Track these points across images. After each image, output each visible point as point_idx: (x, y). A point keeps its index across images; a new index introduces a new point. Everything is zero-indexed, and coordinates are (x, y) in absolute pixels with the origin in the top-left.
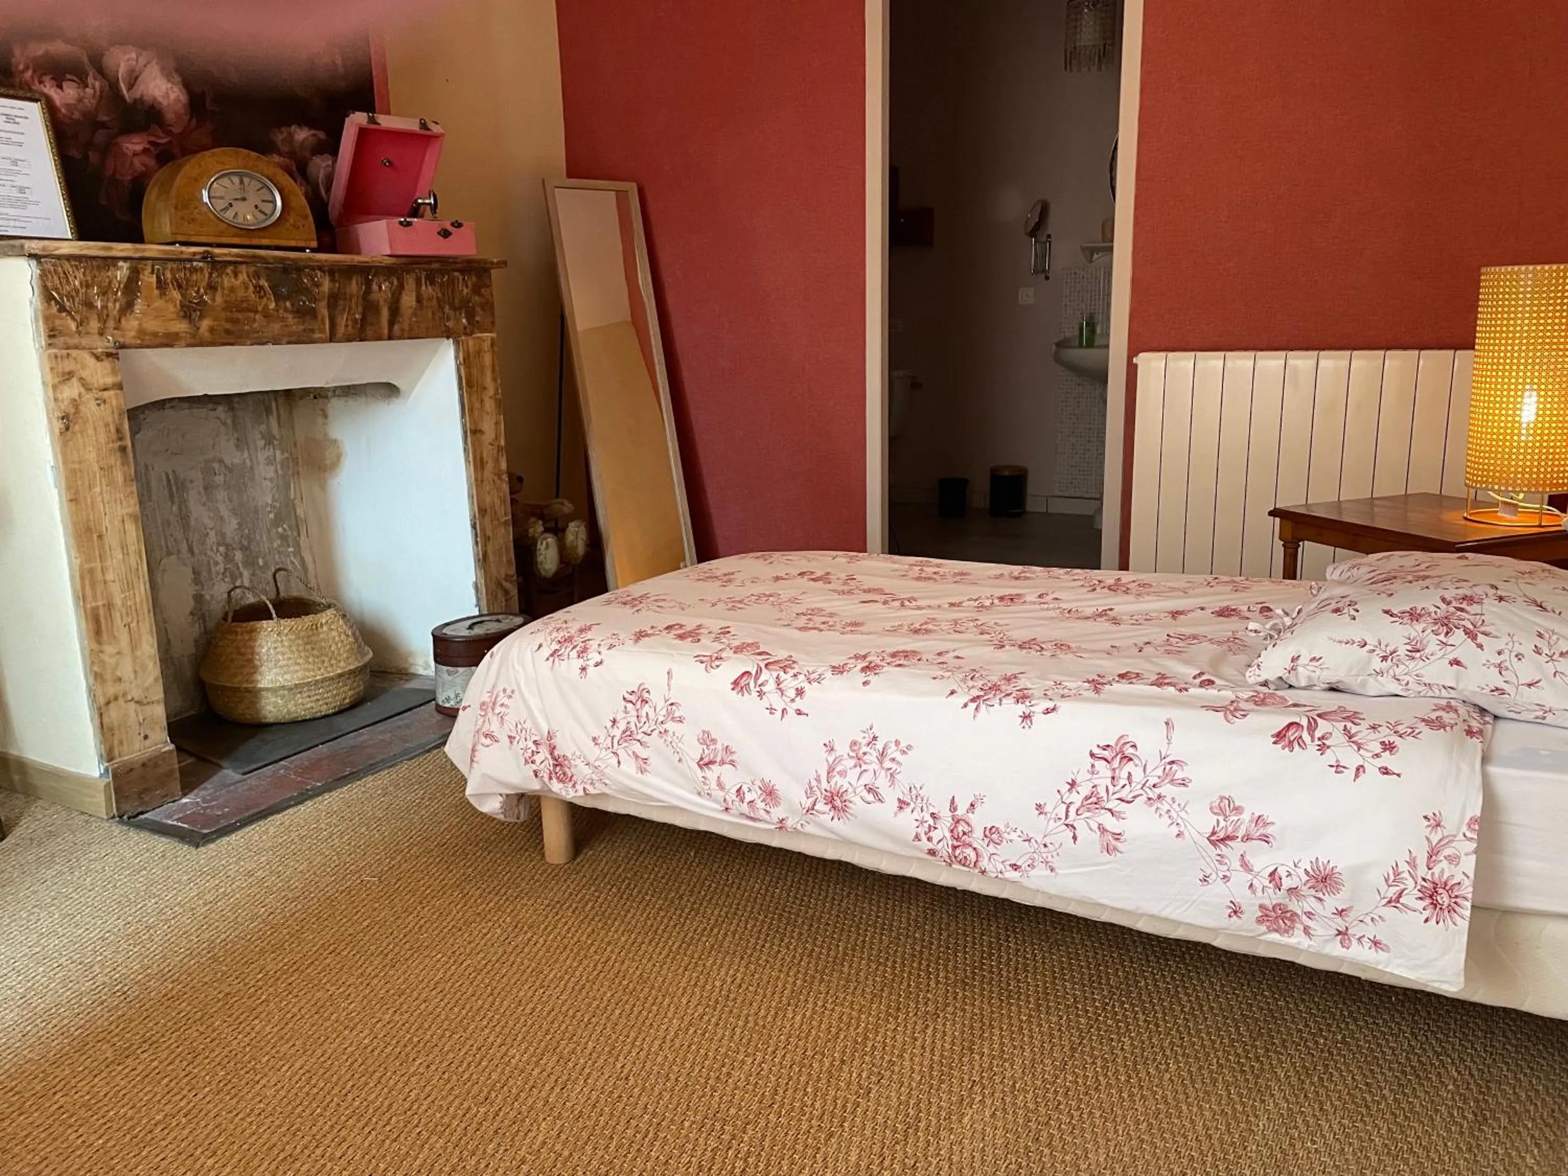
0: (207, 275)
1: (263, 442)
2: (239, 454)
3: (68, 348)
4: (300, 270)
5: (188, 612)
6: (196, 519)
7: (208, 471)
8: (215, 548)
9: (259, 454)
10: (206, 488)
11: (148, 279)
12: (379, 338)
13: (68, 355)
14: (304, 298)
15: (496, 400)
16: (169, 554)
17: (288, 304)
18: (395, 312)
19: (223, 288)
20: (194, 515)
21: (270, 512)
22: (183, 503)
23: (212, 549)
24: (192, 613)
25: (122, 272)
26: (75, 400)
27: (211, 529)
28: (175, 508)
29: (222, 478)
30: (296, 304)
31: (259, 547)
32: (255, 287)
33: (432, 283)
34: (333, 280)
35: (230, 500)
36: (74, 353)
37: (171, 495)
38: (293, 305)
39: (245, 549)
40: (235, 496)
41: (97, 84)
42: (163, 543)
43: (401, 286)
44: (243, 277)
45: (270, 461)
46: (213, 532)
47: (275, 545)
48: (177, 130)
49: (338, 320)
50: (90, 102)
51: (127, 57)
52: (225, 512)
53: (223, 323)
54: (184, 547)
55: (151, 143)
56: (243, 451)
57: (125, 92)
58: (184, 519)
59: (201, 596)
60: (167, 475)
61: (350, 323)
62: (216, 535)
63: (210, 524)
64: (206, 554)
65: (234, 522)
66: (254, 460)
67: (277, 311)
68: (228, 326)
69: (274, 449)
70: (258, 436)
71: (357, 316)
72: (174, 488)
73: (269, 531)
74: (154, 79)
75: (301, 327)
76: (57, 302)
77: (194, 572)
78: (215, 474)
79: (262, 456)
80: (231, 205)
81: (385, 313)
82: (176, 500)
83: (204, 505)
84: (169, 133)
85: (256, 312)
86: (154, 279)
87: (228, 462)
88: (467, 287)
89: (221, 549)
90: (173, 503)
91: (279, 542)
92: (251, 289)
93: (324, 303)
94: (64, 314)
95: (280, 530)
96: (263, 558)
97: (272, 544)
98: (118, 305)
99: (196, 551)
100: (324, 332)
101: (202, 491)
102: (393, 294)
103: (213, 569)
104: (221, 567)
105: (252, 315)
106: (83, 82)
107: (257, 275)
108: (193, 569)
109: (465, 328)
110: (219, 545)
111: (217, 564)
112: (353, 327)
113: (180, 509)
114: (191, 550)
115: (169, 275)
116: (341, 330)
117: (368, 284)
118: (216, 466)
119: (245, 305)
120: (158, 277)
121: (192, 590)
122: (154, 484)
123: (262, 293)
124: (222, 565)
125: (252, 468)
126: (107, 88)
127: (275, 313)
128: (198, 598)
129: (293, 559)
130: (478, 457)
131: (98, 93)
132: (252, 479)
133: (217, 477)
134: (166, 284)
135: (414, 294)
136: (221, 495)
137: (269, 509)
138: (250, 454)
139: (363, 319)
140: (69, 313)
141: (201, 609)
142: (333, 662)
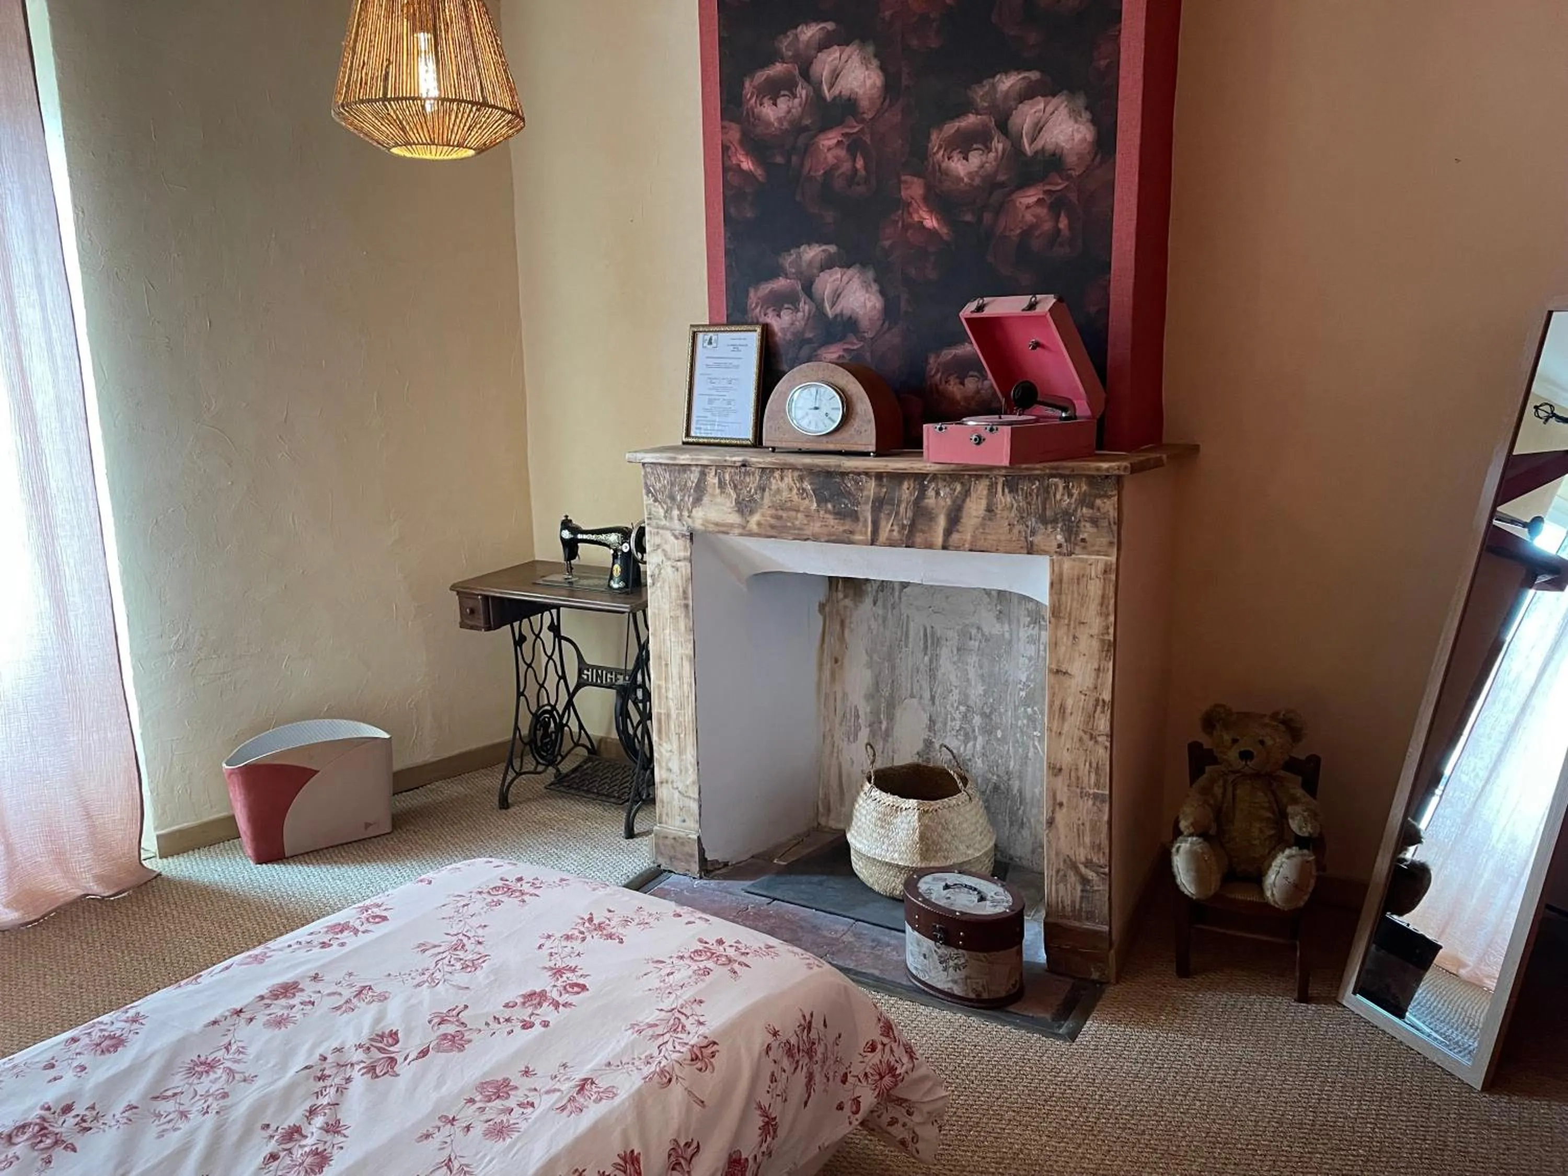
0: (758, 478)
1: (1029, 619)
2: (998, 626)
3: (658, 528)
4: (844, 474)
5: (915, 752)
6: (944, 674)
7: (965, 635)
8: (955, 705)
9: (1022, 630)
10: (958, 650)
11: (712, 480)
12: (930, 546)
13: (658, 533)
14: (846, 502)
15: (1103, 641)
16: (912, 696)
17: (830, 506)
18: (954, 520)
19: (770, 489)
20: (942, 670)
21: (1021, 690)
22: (935, 658)
23: (952, 706)
24: (918, 753)
25: (694, 476)
26: (659, 565)
27: (956, 687)
28: (927, 658)
29: (977, 644)
30: (837, 506)
31: (1001, 718)
32: (799, 490)
33: (1013, 489)
34: (880, 485)
35: (981, 668)
36: (661, 531)
37: (926, 648)
38: (834, 507)
39: (986, 716)
40: (986, 663)
41: (807, 307)
42: (909, 685)
43: (967, 493)
44: (788, 480)
45: (1033, 640)
46: (957, 691)
47: (1020, 723)
48: (868, 335)
49: (883, 523)
50: (800, 324)
51: (832, 279)
52: (972, 675)
53: (769, 518)
54: (927, 695)
55: (845, 350)
56: (1002, 623)
57: (828, 309)
58: (932, 672)
59: (931, 743)
60: (925, 630)
61: (896, 528)
62: (960, 693)
63: (955, 681)
64: (945, 708)
65: (980, 689)
66: (1015, 636)
67: (818, 511)
68: (773, 521)
69: (1040, 629)
70: (1023, 612)
71: (905, 522)
72: (929, 641)
73: (1016, 709)
74: (855, 293)
75: (841, 529)
76: (653, 496)
77: (931, 720)
78: (971, 639)
79: (1024, 633)
80: (807, 414)
81: (941, 522)
82: (929, 652)
83: (954, 663)
84: (862, 339)
85: (798, 511)
86: (716, 481)
87: (986, 630)
88: (1070, 495)
89: (962, 708)
90: (925, 654)
91: (1025, 722)
92: (795, 491)
93: (869, 506)
94: (657, 504)
95: (1029, 710)
96: (1003, 731)
97: (1017, 721)
98: (691, 499)
99: (937, 702)
100: (866, 533)
101: (955, 652)
102: (954, 502)
103: (949, 723)
104: (957, 724)
105: (793, 514)
106: (796, 308)
107: (801, 479)
108: (930, 716)
109: (1060, 546)
110: (960, 703)
111: (953, 719)
112: (899, 532)
113: (931, 661)
114: (933, 698)
115: (727, 477)
116: (883, 535)
117: (923, 491)
118: (974, 631)
119: (789, 504)
120: (720, 479)
121: (925, 734)
122: (912, 633)
123: (805, 495)
124: (958, 723)
125: (1010, 642)
126: (814, 310)
127: (816, 514)
128: (929, 744)
129: (1037, 743)
130: (1057, 703)
131: (807, 314)
132: (1008, 653)
133: (972, 642)
134: (725, 484)
135: (984, 503)
136: (973, 659)
137: (1021, 686)
138: (1011, 629)
139: (913, 525)
140: (660, 503)
141: (928, 754)
142: (891, 849)
